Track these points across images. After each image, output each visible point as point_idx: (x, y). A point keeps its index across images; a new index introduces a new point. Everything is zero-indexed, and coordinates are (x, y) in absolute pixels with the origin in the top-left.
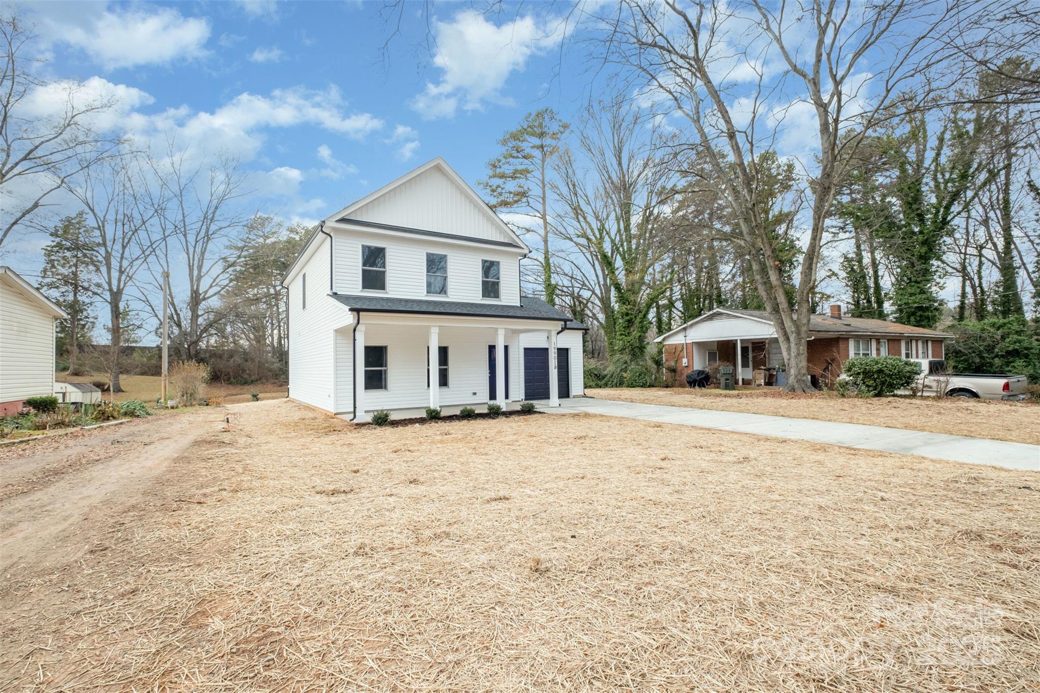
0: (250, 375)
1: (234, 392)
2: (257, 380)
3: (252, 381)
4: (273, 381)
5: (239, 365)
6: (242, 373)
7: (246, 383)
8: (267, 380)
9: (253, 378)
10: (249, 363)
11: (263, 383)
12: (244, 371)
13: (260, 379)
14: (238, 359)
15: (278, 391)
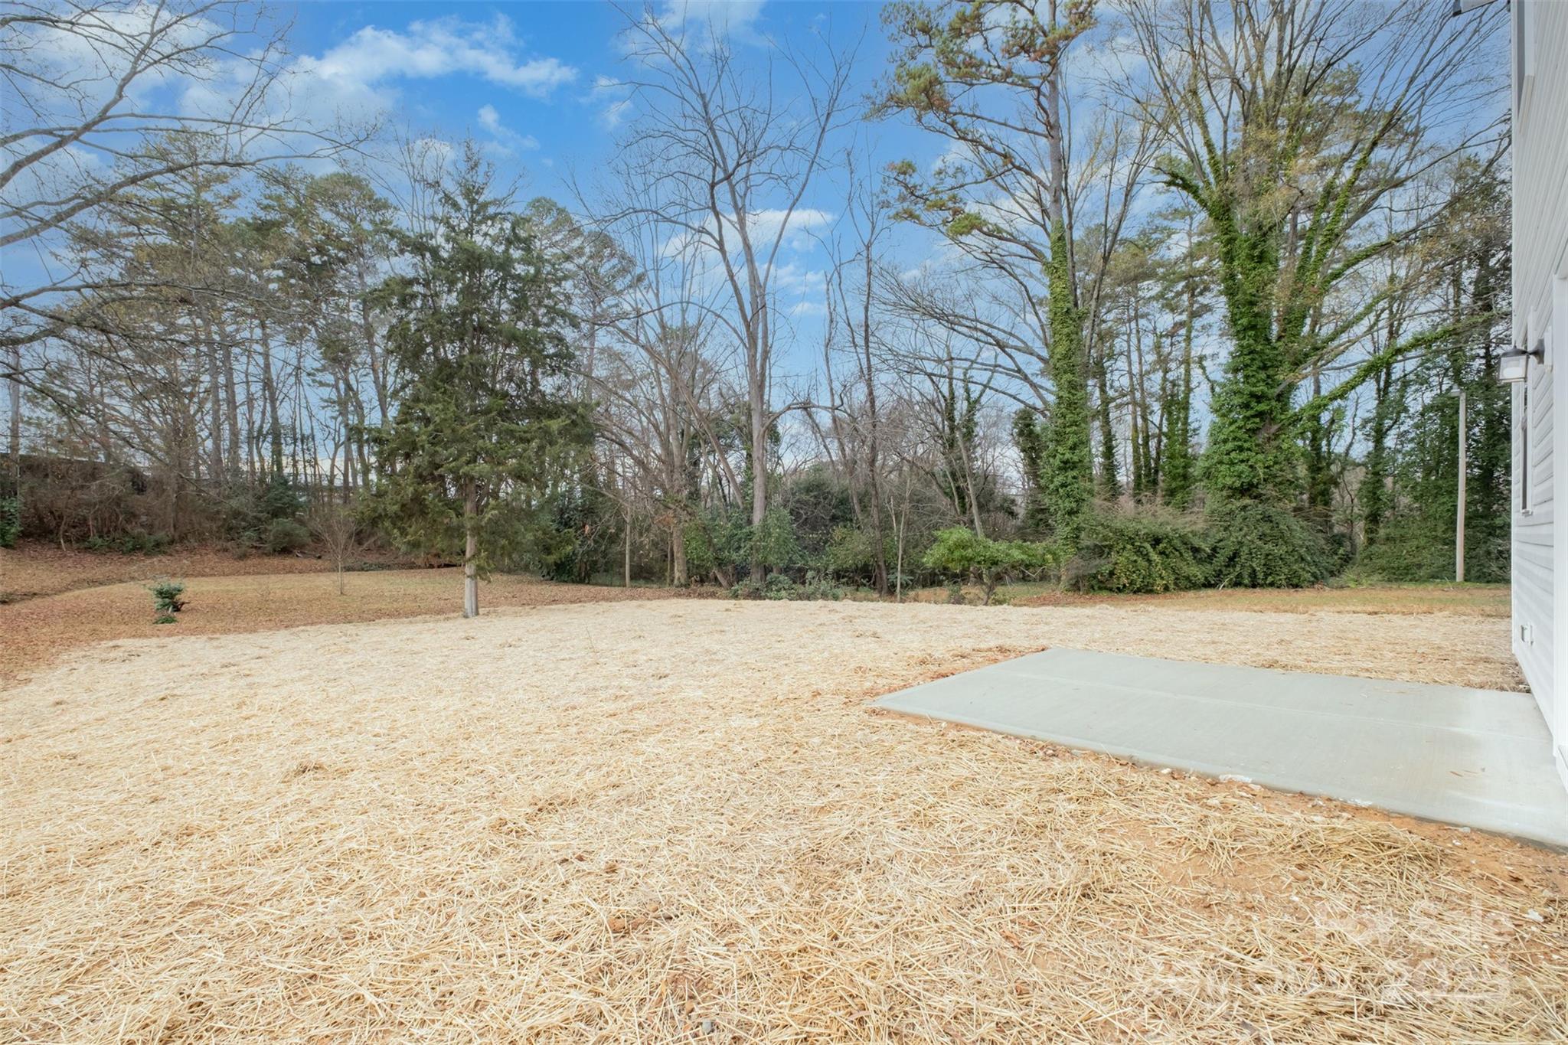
0: (150, 527)
1: (98, 572)
2: (172, 542)
3: (158, 545)
4: (220, 544)
5: (118, 501)
6: (128, 521)
7: (138, 548)
8: (203, 542)
9: (160, 535)
10: (149, 497)
11: (191, 551)
12: (132, 516)
13: (183, 538)
14: (114, 484)
15: (237, 573)
